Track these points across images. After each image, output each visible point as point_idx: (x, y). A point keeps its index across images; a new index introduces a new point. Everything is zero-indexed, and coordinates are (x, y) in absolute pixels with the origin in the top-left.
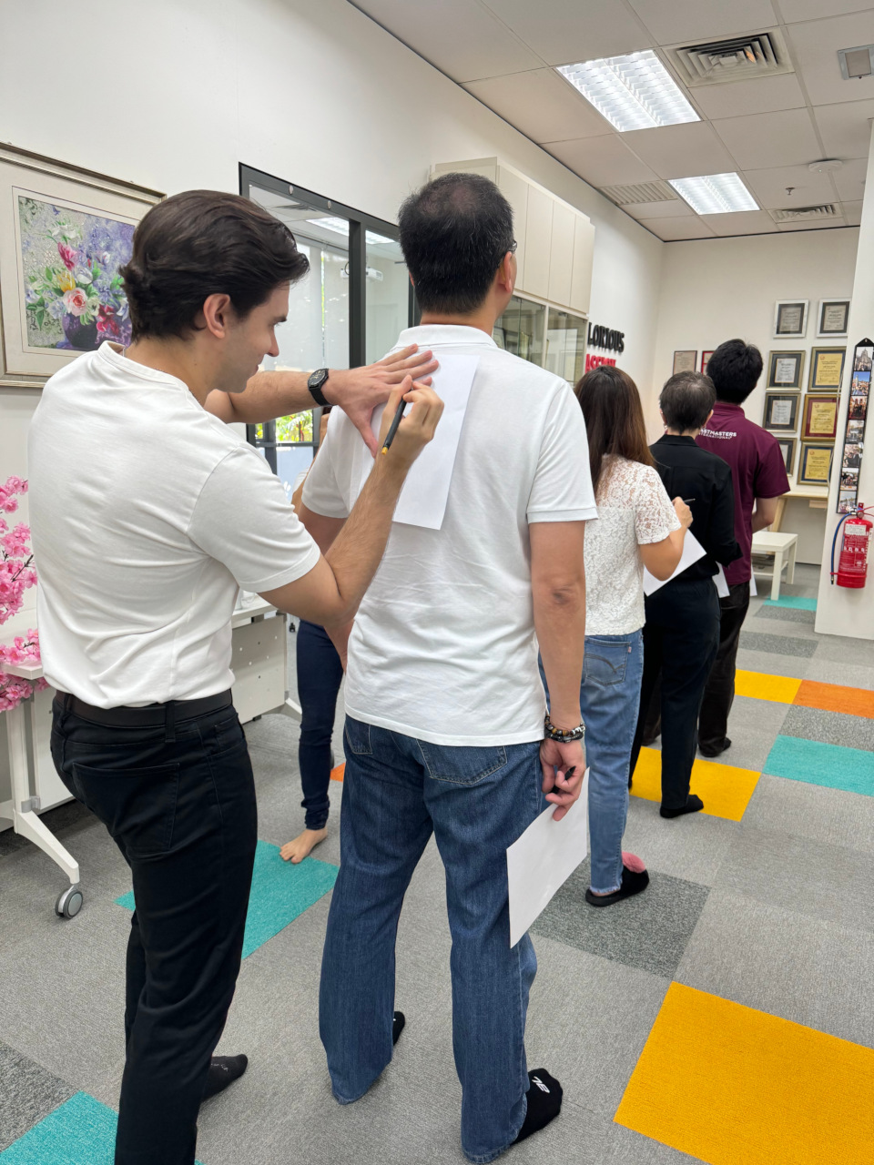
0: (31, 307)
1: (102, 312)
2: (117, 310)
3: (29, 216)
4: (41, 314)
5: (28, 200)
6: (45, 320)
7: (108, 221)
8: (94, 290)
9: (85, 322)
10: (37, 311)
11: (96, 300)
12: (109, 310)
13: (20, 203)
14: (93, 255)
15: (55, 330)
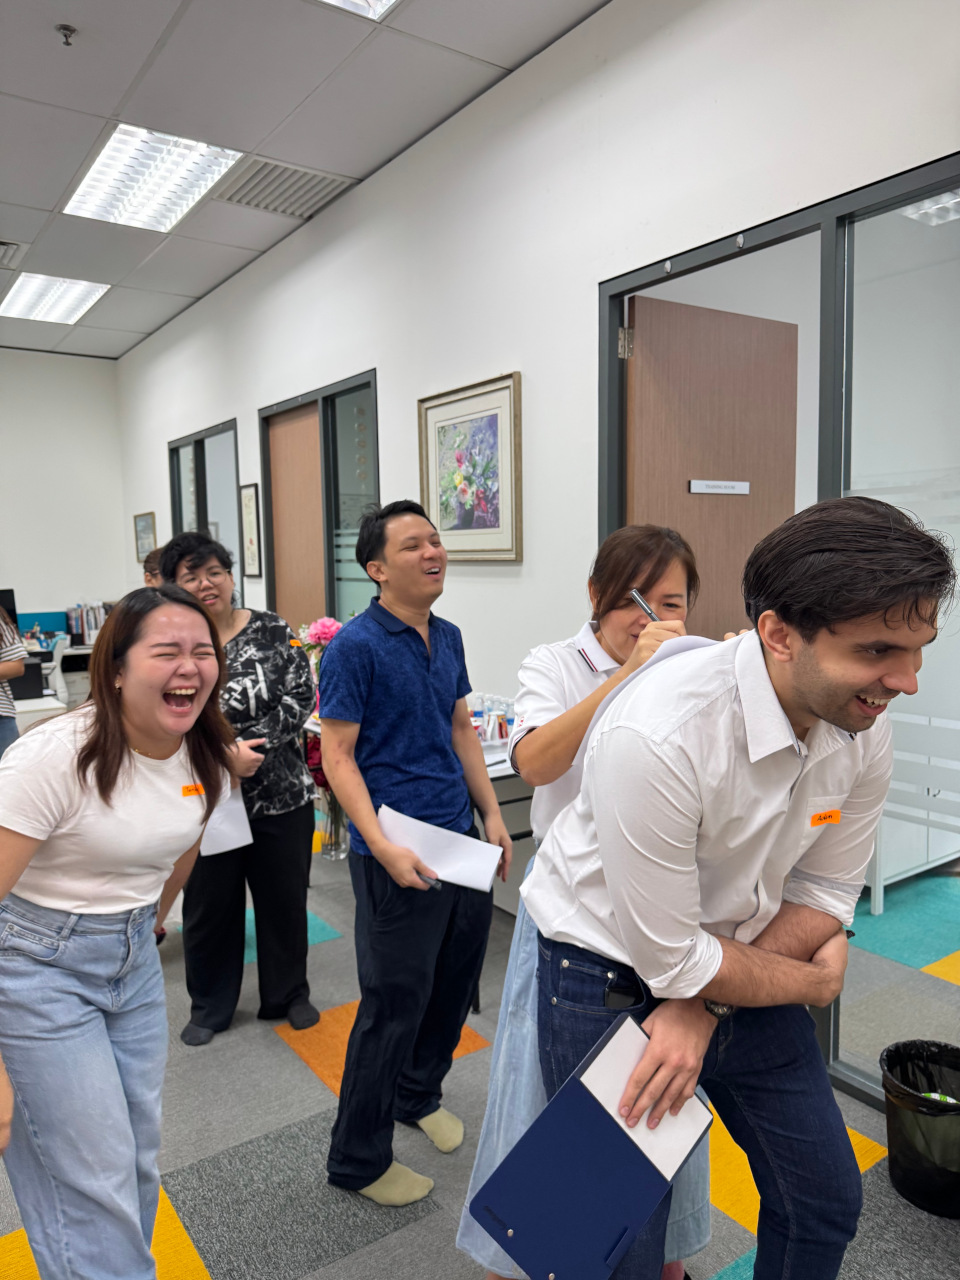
0: (442, 504)
1: (477, 496)
2: (485, 491)
3: (442, 438)
4: (446, 508)
5: (443, 428)
6: (448, 511)
7: (482, 418)
8: (474, 478)
9: (468, 507)
10: (445, 506)
11: (474, 488)
12: (482, 493)
13: (439, 432)
14: (473, 451)
15: (453, 516)
